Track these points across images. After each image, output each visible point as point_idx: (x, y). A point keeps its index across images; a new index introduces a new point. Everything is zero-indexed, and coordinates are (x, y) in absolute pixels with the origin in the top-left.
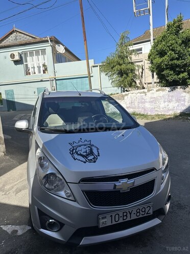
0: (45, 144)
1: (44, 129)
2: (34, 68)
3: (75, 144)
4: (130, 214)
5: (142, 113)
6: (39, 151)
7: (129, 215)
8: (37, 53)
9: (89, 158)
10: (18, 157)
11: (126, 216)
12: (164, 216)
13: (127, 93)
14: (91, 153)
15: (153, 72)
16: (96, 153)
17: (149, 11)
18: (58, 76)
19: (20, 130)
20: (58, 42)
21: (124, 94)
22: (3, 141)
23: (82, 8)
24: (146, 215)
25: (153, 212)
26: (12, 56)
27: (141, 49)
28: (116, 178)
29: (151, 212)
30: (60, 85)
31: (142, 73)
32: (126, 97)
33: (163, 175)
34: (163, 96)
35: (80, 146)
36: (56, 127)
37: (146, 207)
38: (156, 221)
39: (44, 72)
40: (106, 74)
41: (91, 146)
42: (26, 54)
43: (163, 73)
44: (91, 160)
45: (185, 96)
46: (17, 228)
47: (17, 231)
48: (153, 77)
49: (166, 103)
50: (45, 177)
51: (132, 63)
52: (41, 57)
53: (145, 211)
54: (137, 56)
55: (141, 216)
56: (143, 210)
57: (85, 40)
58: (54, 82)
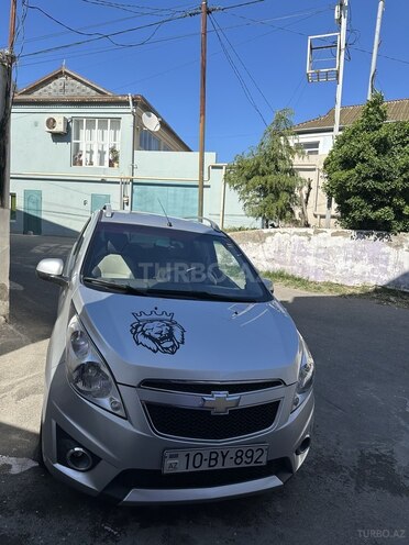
0: (87, 307)
1: (90, 281)
2: (91, 152)
3: (143, 317)
4: (224, 457)
5: (298, 275)
6: (75, 319)
7: (220, 459)
8: (103, 123)
9: (164, 345)
10: (32, 330)
11: (216, 459)
12: (289, 475)
13: (273, 230)
14: (170, 336)
15: (330, 195)
16: (178, 338)
17: (338, 75)
18: (139, 176)
19: (46, 277)
20: (147, 108)
21: (266, 231)
22: (7, 294)
23: (204, 51)
24: (252, 464)
25: (268, 462)
26: (51, 123)
27: (316, 145)
28: (207, 388)
29: (264, 460)
30: (140, 194)
31: (308, 195)
32: (269, 239)
33: (298, 396)
34: (344, 248)
35: (152, 321)
36: (113, 280)
37: (254, 449)
38: (273, 482)
39: (111, 165)
40: (236, 188)
41: (171, 324)
42: (79, 123)
43: (348, 201)
44: (167, 348)
45: (389, 254)
46: (11, 460)
47: (10, 467)
48: (329, 206)
49: (349, 263)
50: (78, 368)
51: (292, 172)
52: (109, 133)
53: (252, 457)
54: (306, 158)
55: (243, 465)
56: (250, 454)
57: (203, 113)
58: (129, 187)
